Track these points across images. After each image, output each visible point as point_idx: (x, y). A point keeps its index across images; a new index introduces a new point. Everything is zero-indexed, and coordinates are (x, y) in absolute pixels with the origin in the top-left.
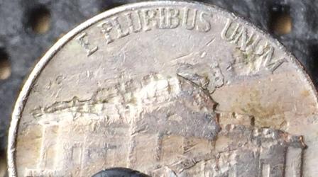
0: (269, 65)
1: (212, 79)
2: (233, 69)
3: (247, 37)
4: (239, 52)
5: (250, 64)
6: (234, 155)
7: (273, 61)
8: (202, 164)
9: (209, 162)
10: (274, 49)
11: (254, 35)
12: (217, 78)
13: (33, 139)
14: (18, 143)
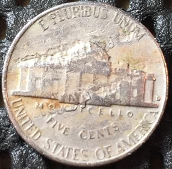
0: (137, 37)
1: (108, 44)
2: (118, 39)
3: (126, 22)
4: (121, 30)
5: (127, 36)
6: (119, 84)
7: (139, 35)
8: (103, 89)
9: (106, 87)
10: (139, 28)
11: (129, 21)
12: (111, 43)
13: (15, 75)
14: (8, 77)
